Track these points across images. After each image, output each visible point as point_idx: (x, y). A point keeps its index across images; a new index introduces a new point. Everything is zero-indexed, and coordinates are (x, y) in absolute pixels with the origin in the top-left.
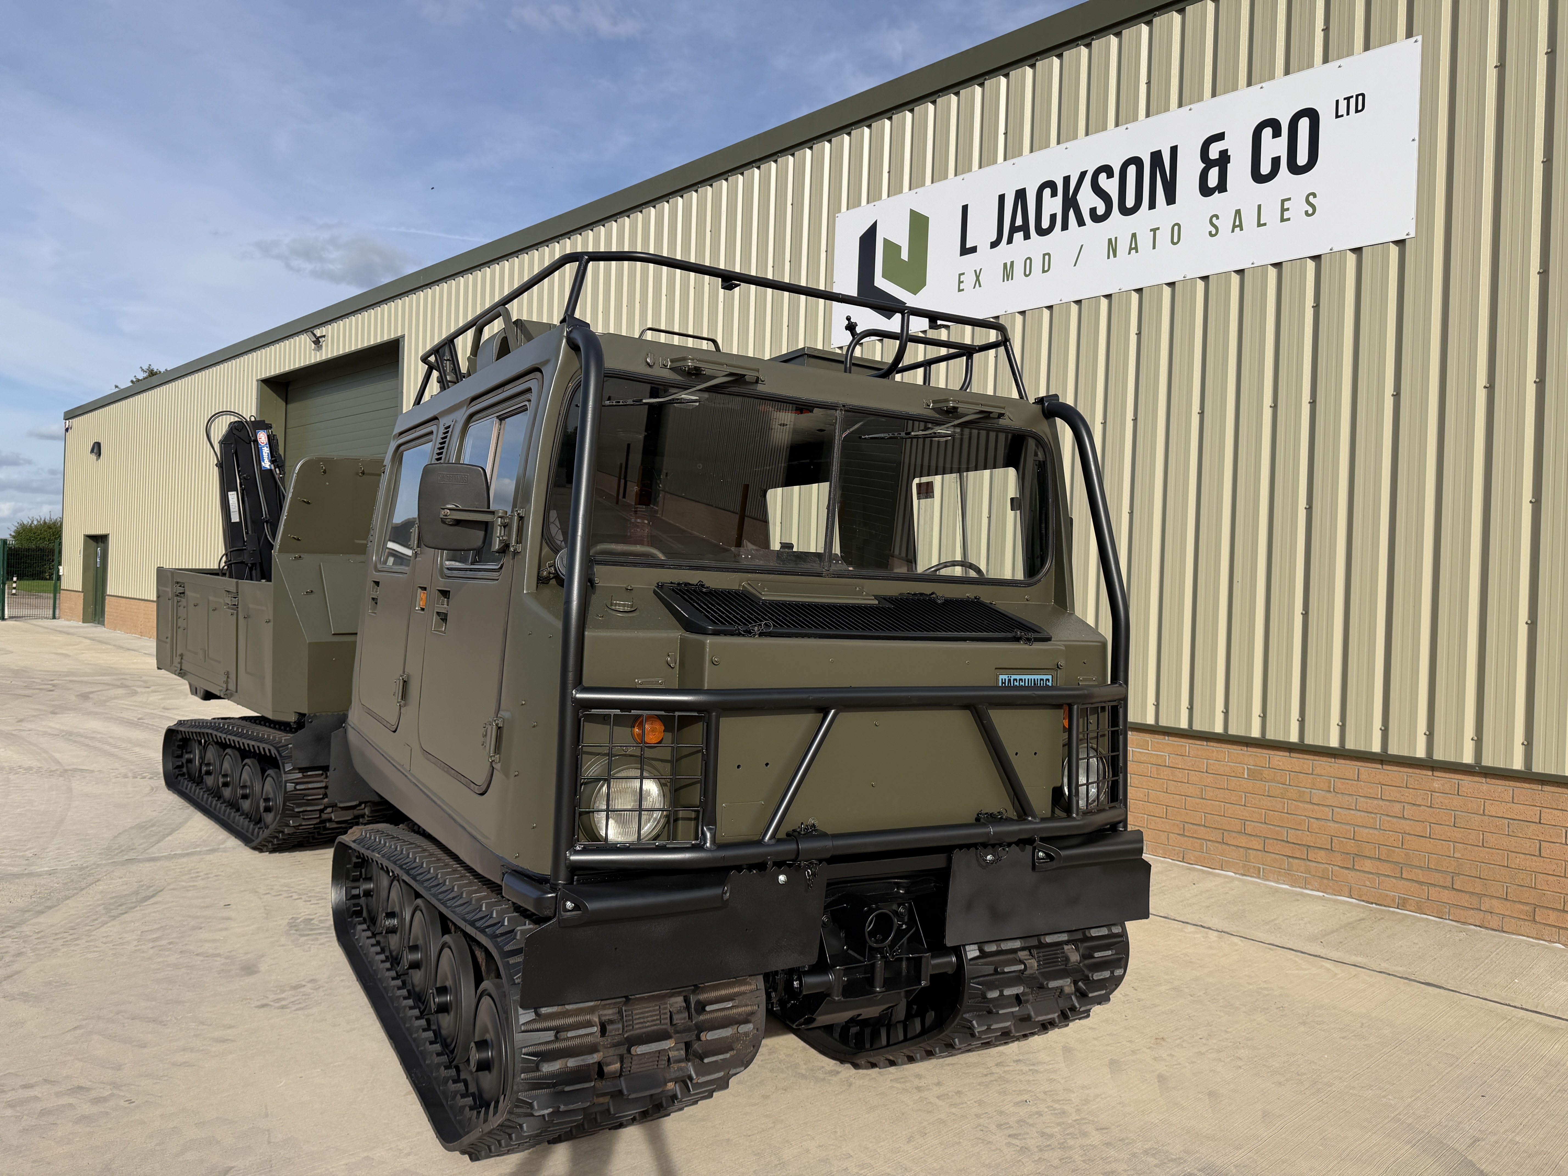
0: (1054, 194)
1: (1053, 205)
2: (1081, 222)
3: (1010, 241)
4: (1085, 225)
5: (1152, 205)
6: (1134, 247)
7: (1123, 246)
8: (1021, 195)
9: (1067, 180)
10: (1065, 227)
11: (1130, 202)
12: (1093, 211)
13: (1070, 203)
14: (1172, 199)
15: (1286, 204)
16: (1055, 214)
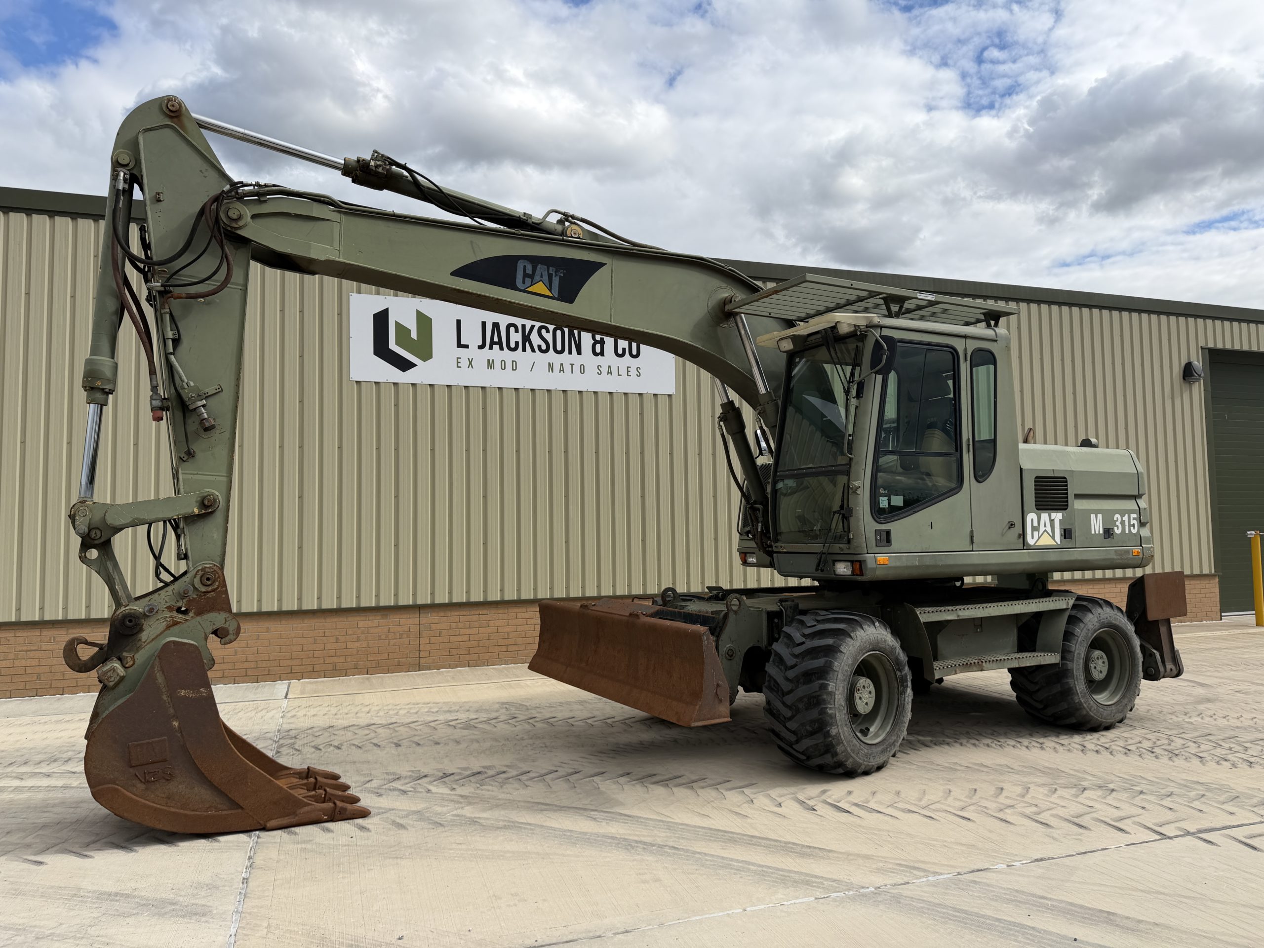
0: (517, 331)
1: (516, 337)
2: (533, 350)
3: (491, 348)
4: (535, 352)
5: (570, 353)
6: (562, 370)
7: (557, 368)
8: (496, 326)
9: (523, 325)
10: (524, 350)
11: (559, 348)
13: (526, 338)
14: (579, 352)
15: (629, 369)
16: (518, 342)
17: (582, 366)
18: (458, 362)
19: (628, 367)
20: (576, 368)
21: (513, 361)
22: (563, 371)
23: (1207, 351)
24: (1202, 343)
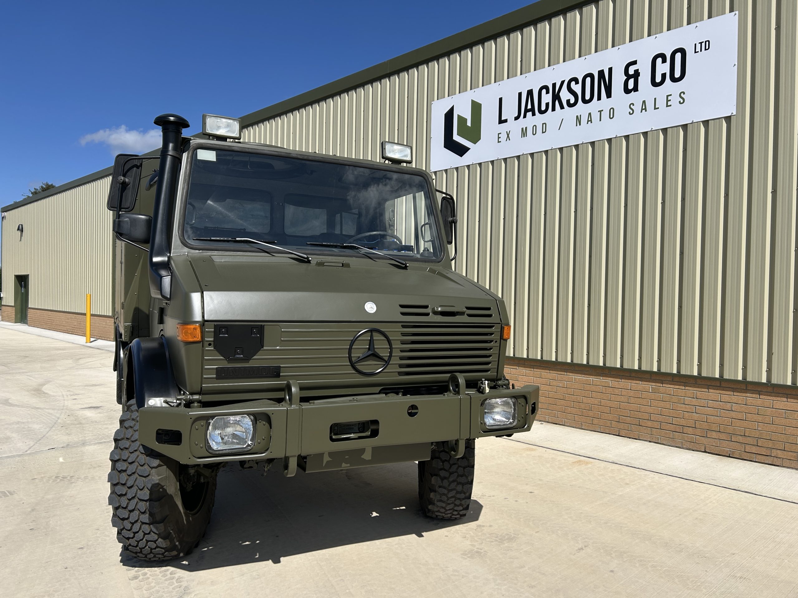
0: (548, 92)
1: (547, 98)
2: (562, 107)
3: (525, 117)
4: (564, 108)
7: (584, 120)
8: (530, 93)
9: (554, 85)
10: (554, 109)
11: (588, 97)
12: (568, 101)
13: (556, 97)
14: (609, 95)
15: (669, 98)
16: (548, 103)
17: (612, 110)
18: (499, 138)
19: (668, 96)
20: (605, 114)
21: (543, 124)
22: (591, 121)
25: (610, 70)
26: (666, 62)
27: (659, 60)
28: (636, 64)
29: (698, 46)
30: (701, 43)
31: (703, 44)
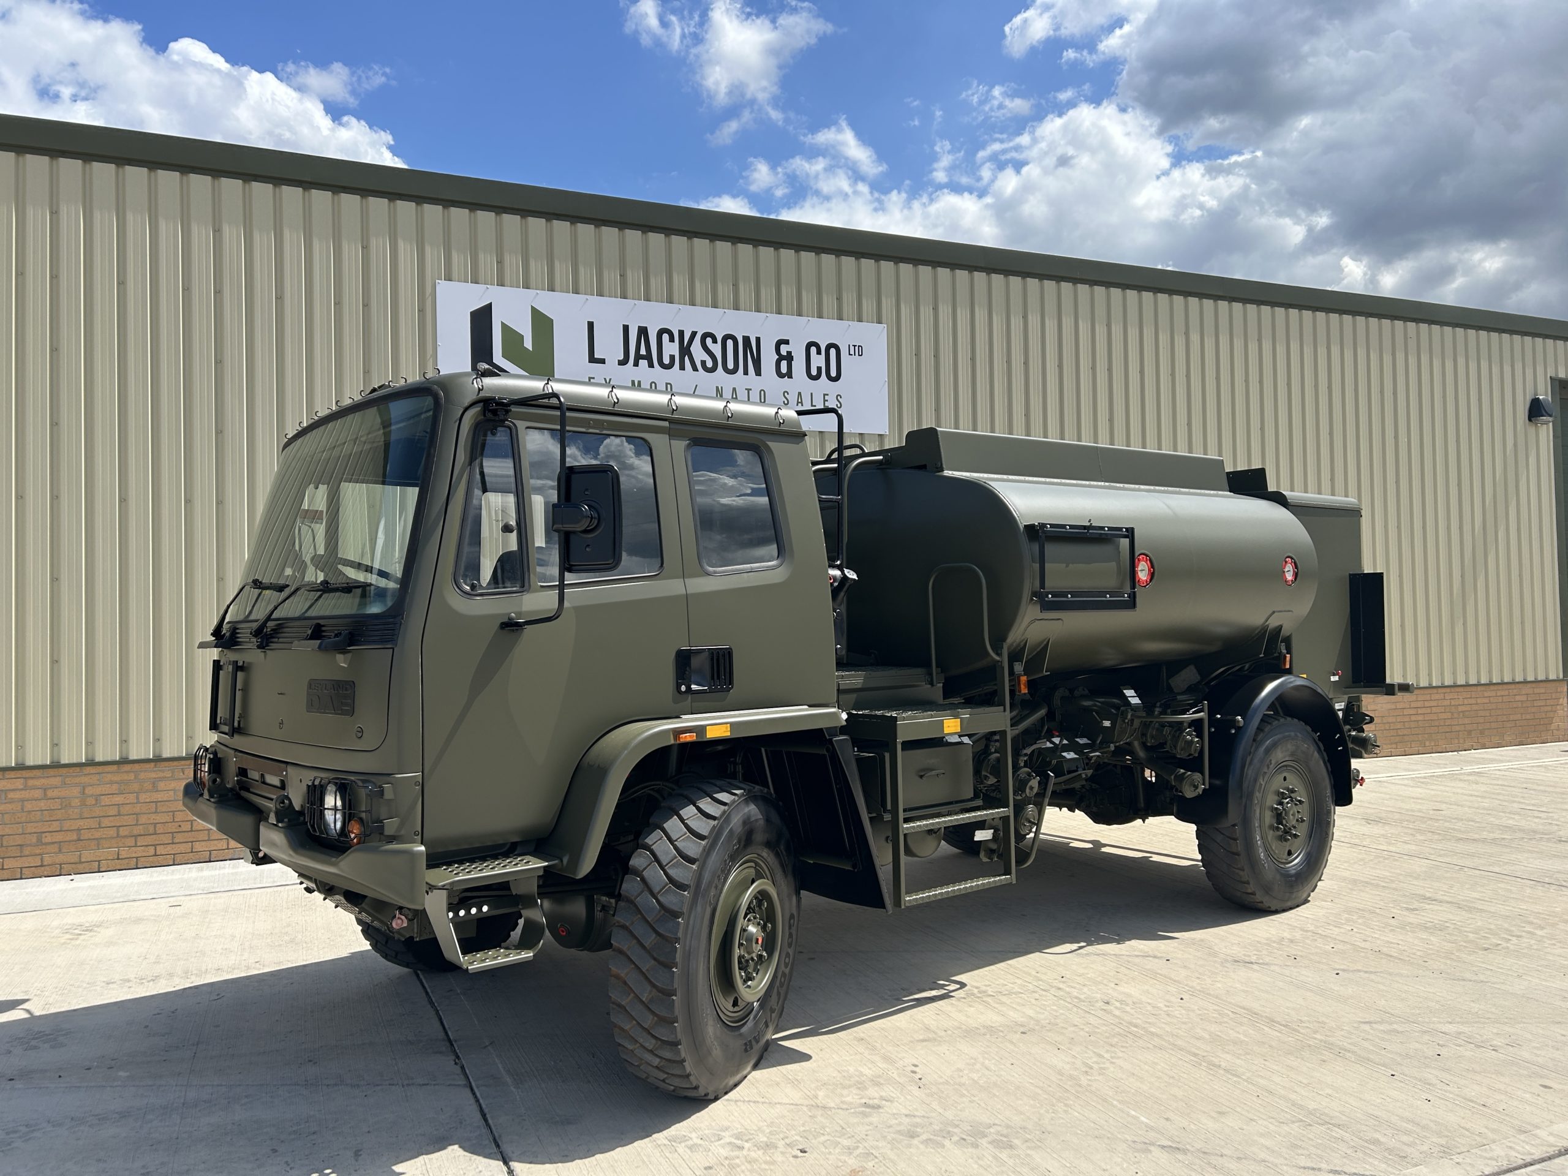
0: (672, 340)
1: (671, 349)
2: (695, 369)
3: (636, 364)
4: (698, 371)
5: (746, 373)
6: (735, 398)
7: (727, 394)
8: (643, 332)
9: (681, 333)
10: (682, 368)
11: (731, 366)
12: (703, 363)
13: (685, 351)
14: (758, 373)
15: (826, 397)
16: (674, 356)
17: (762, 392)
19: (825, 395)
20: (755, 395)
21: (667, 384)
23: (1557, 383)
24: (1551, 373)
25: (758, 340)
26: (820, 354)
27: (813, 350)
28: (788, 344)
29: (852, 348)
30: (855, 346)
31: (857, 348)
